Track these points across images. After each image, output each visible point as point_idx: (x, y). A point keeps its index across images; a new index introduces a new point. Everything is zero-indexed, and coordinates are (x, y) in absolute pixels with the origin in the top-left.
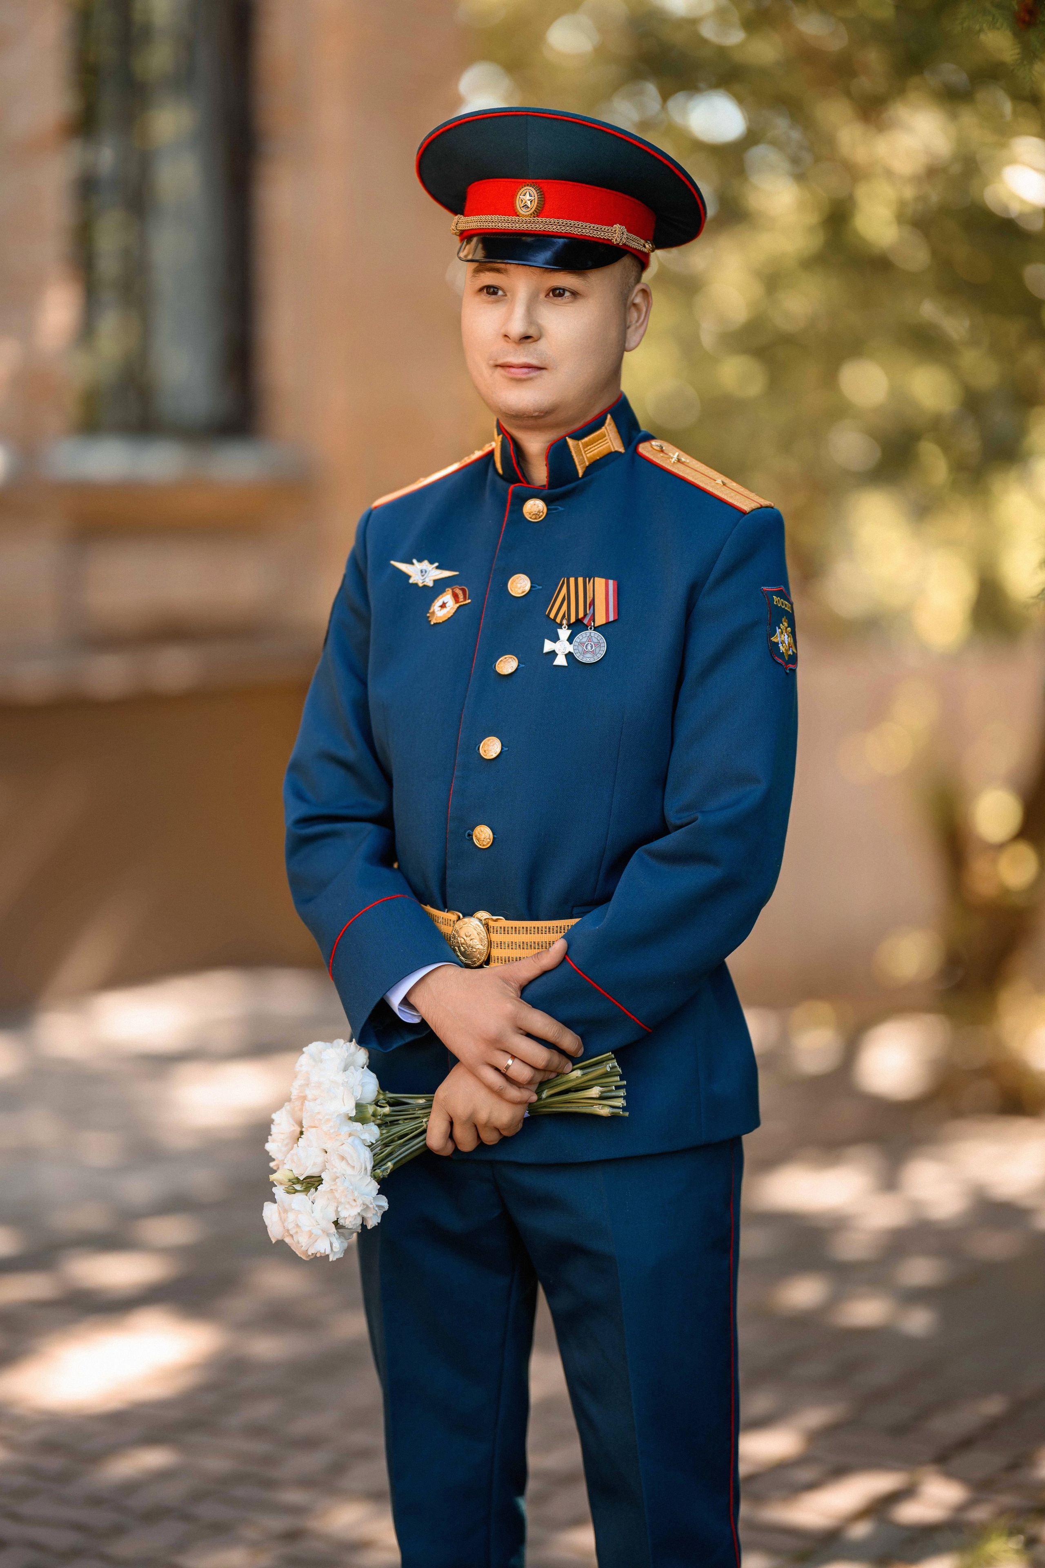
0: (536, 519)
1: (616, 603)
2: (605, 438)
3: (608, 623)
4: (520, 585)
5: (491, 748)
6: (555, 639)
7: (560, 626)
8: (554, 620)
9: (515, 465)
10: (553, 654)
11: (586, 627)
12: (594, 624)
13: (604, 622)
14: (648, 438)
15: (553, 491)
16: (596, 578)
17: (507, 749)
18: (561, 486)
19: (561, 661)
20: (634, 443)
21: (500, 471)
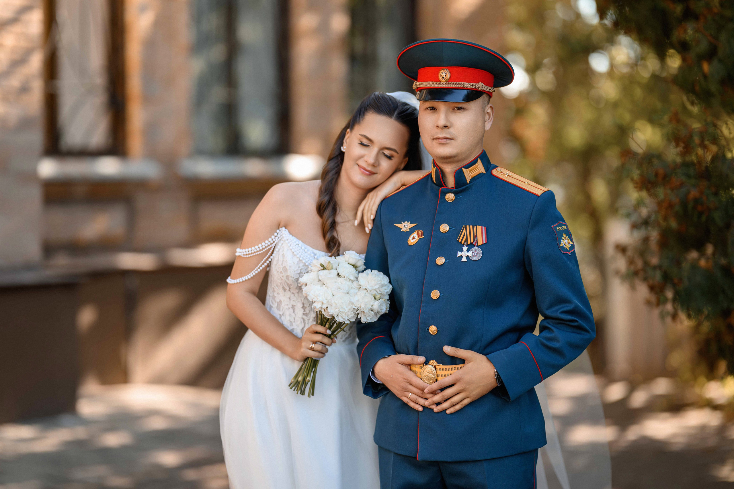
0: (450, 201)
1: (486, 236)
2: (478, 168)
3: (483, 244)
4: (444, 228)
5: (435, 294)
6: (462, 251)
7: (463, 245)
8: (461, 243)
9: (441, 180)
10: (461, 257)
11: (474, 246)
12: (477, 244)
13: (481, 244)
14: (496, 167)
15: (457, 189)
16: (477, 226)
17: (443, 295)
18: (460, 187)
19: (464, 259)
20: (490, 170)
21: (435, 182)
